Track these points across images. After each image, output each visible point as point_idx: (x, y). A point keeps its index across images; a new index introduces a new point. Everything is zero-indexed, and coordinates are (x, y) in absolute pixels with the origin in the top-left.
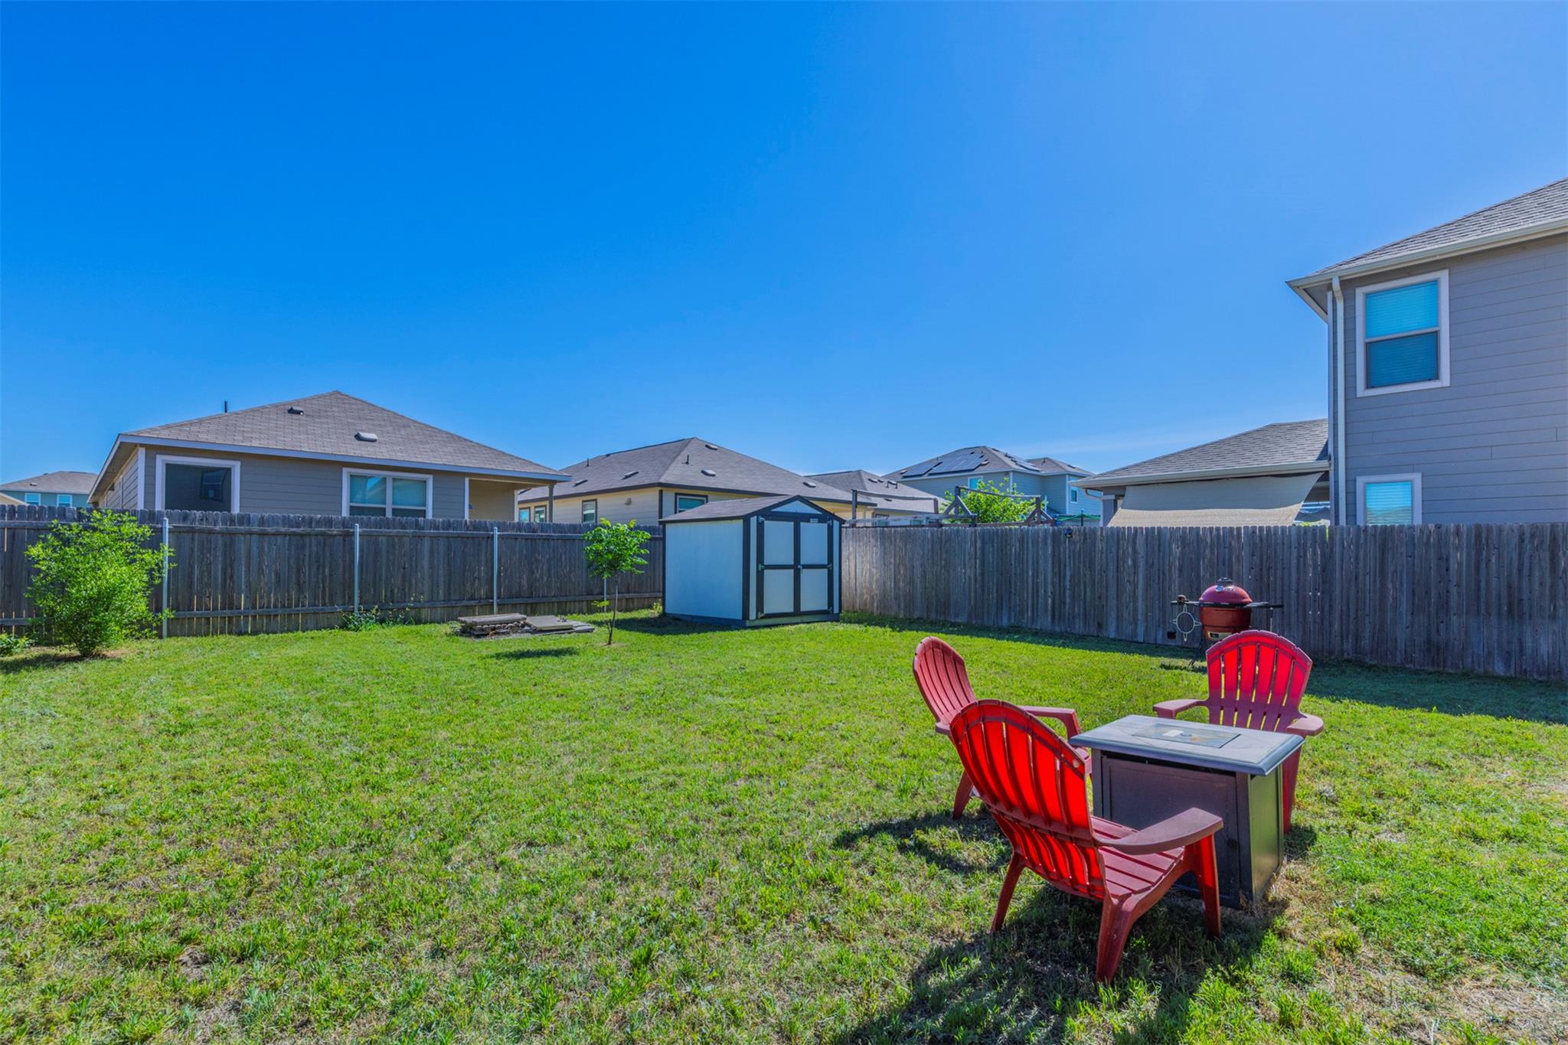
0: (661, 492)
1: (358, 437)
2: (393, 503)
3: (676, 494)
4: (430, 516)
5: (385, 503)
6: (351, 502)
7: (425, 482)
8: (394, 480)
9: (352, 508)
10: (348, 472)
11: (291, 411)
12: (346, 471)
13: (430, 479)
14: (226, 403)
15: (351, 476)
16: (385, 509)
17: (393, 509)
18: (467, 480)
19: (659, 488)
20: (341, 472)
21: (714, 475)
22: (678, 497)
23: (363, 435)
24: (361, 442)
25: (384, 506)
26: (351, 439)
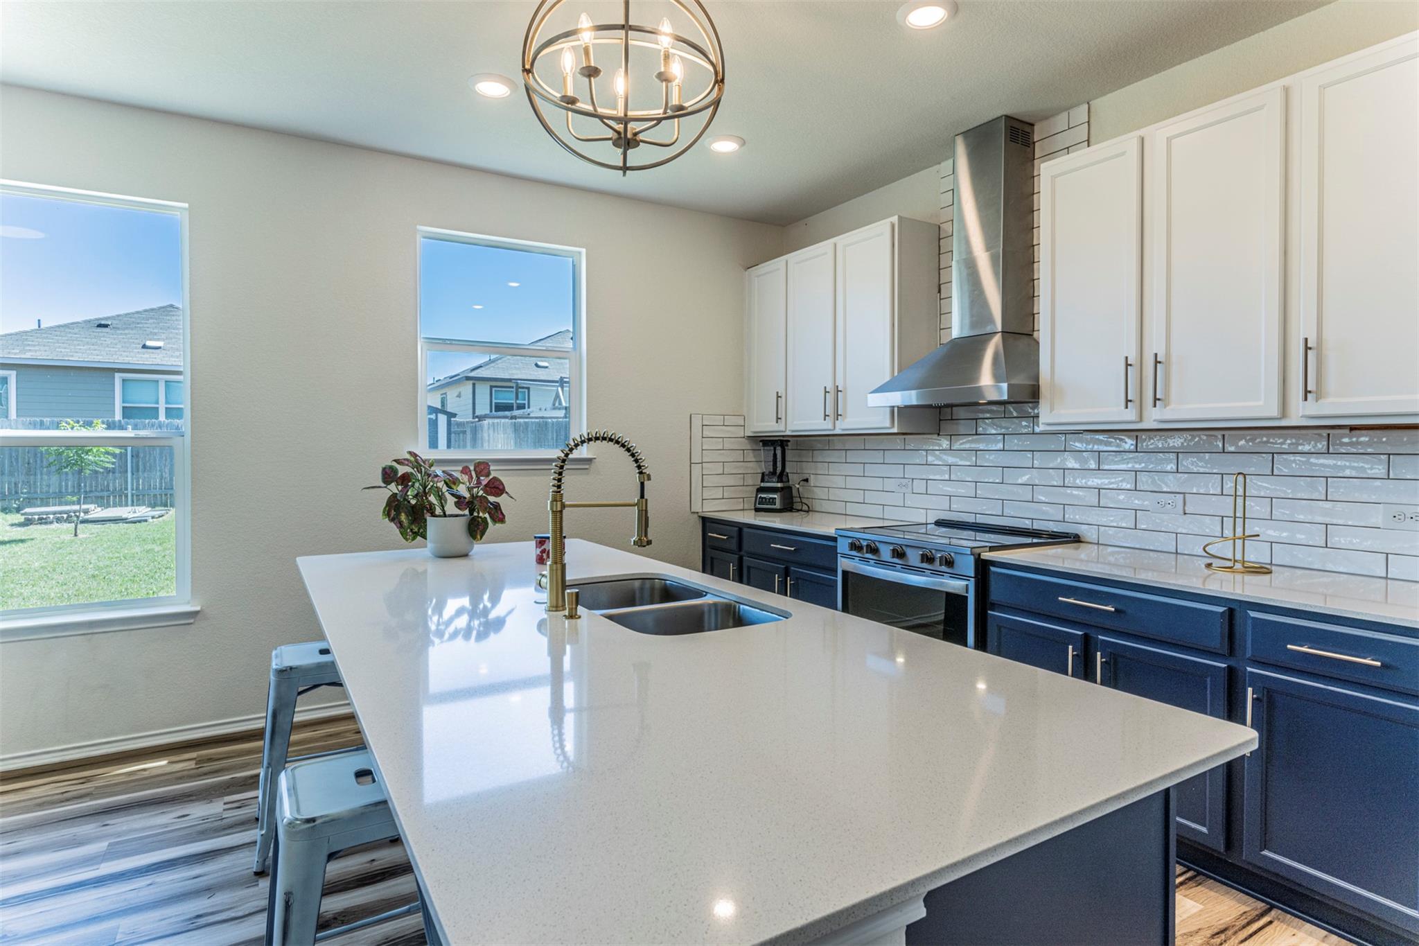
0: (474, 384)
1: (145, 347)
2: (167, 402)
3: (492, 387)
5: (158, 403)
6: (123, 402)
8: (165, 382)
9: (124, 408)
10: (120, 377)
11: (100, 326)
12: (117, 375)
14: (39, 320)
15: (123, 380)
16: (158, 408)
17: (166, 408)
19: (471, 382)
20: (114, 378)
21: (547, 367)
22: (494, 389)
23: (149, 343)
24: (145, 350)
25: (156, 406)
26: (136, 348)
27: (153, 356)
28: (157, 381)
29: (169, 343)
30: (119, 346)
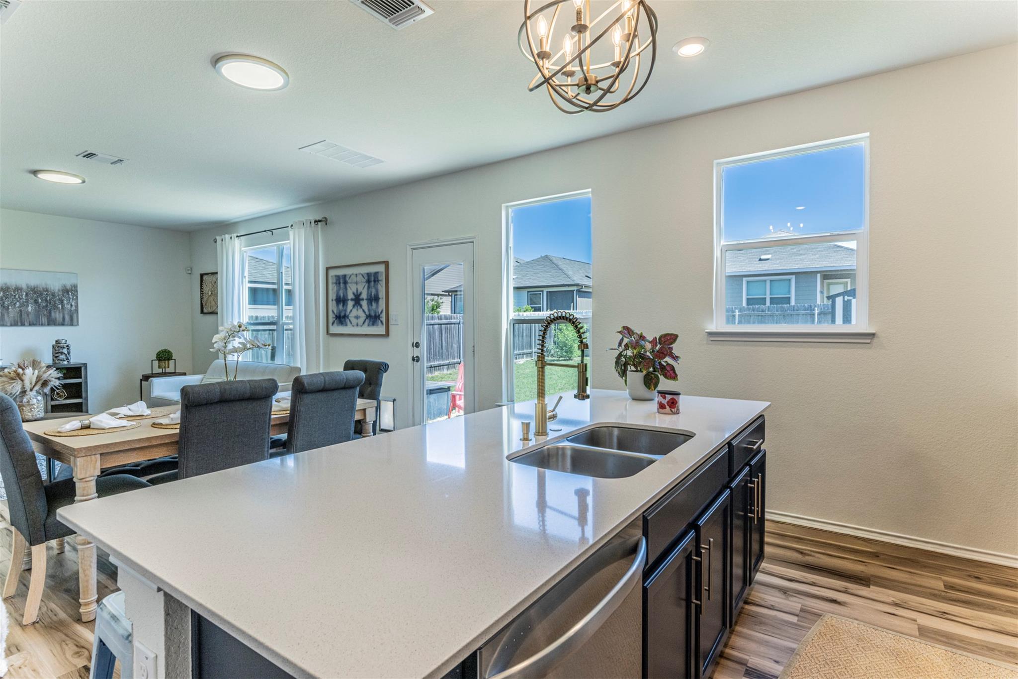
1: (760, 260)
2: (771, 294)
4: (793, 303)
5: (765, 295)
6: (747, 295)
7: (790, 280)
8: (771, 281)
9: (748, 299)
10: (747, 280)
12: (744, 279)
13: (793, 277)
15: (748, 282)
17: (771, 298)
18: (819, 275)
20: (744, 281)
23: (763, 257)
24: (760, 262)
25: (765, 297)
26: (755, 261)
27: (764, 265)
28: (765, 281)
29: (774, 255)
30: (747, 261)
